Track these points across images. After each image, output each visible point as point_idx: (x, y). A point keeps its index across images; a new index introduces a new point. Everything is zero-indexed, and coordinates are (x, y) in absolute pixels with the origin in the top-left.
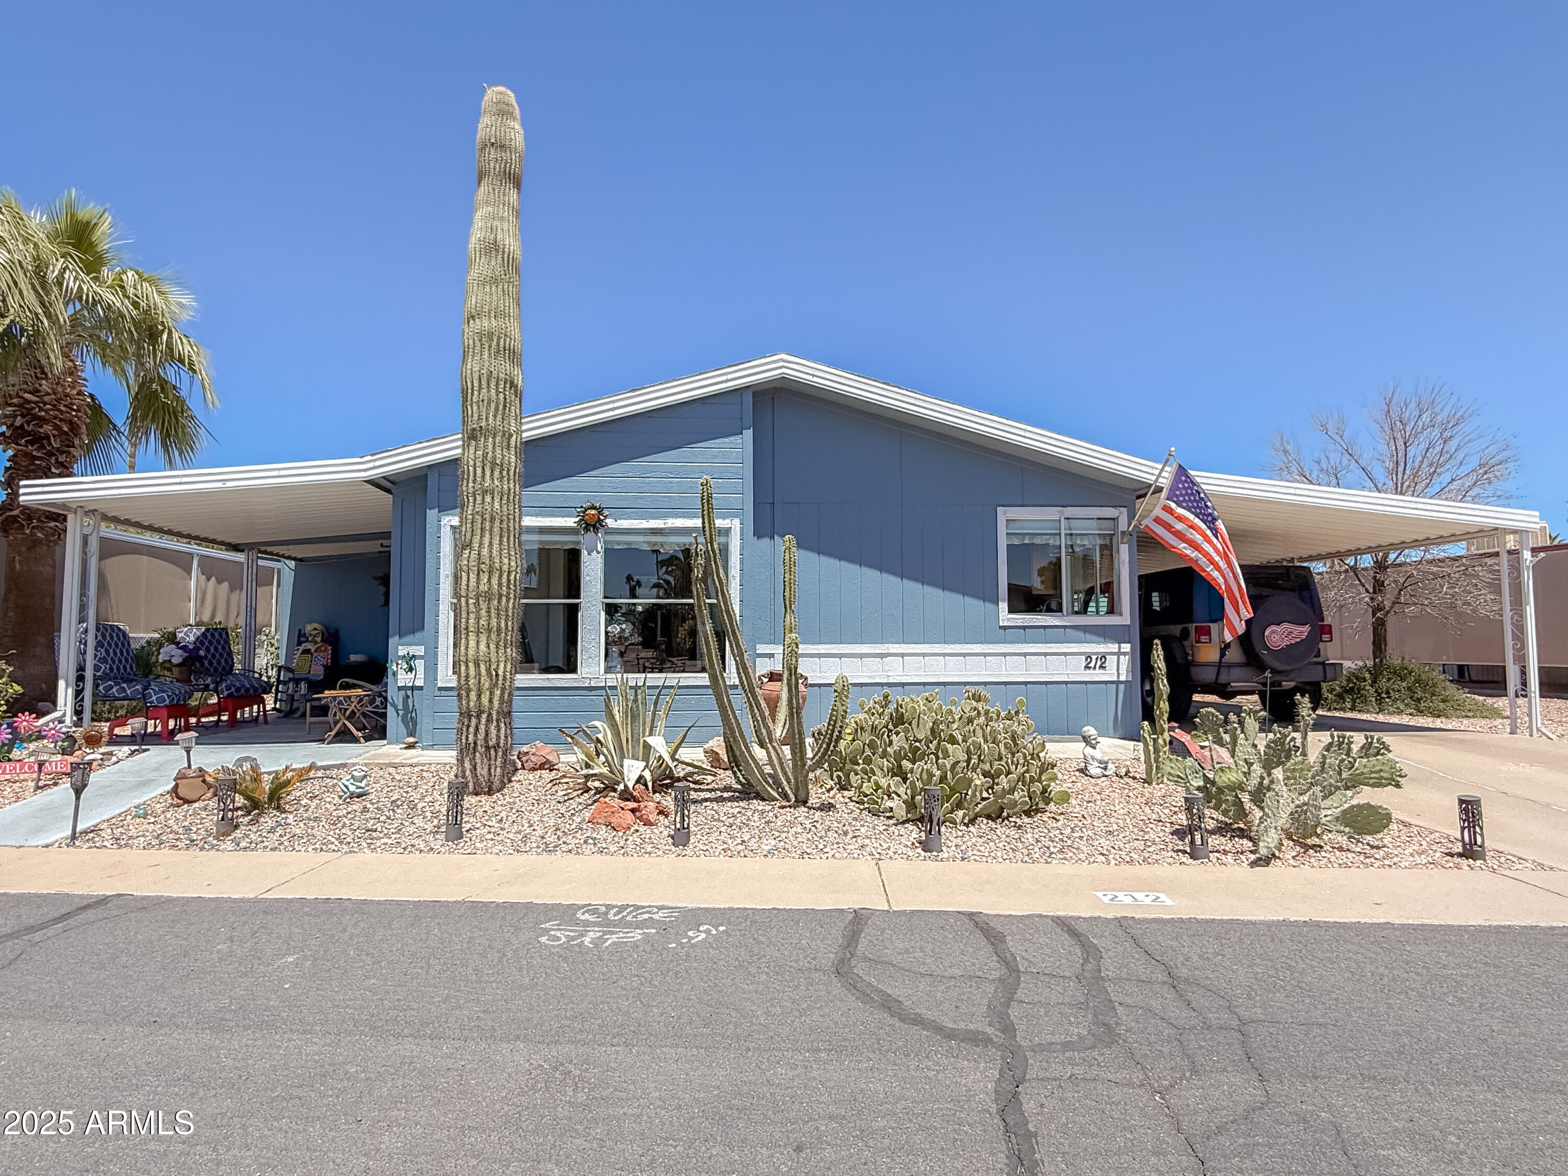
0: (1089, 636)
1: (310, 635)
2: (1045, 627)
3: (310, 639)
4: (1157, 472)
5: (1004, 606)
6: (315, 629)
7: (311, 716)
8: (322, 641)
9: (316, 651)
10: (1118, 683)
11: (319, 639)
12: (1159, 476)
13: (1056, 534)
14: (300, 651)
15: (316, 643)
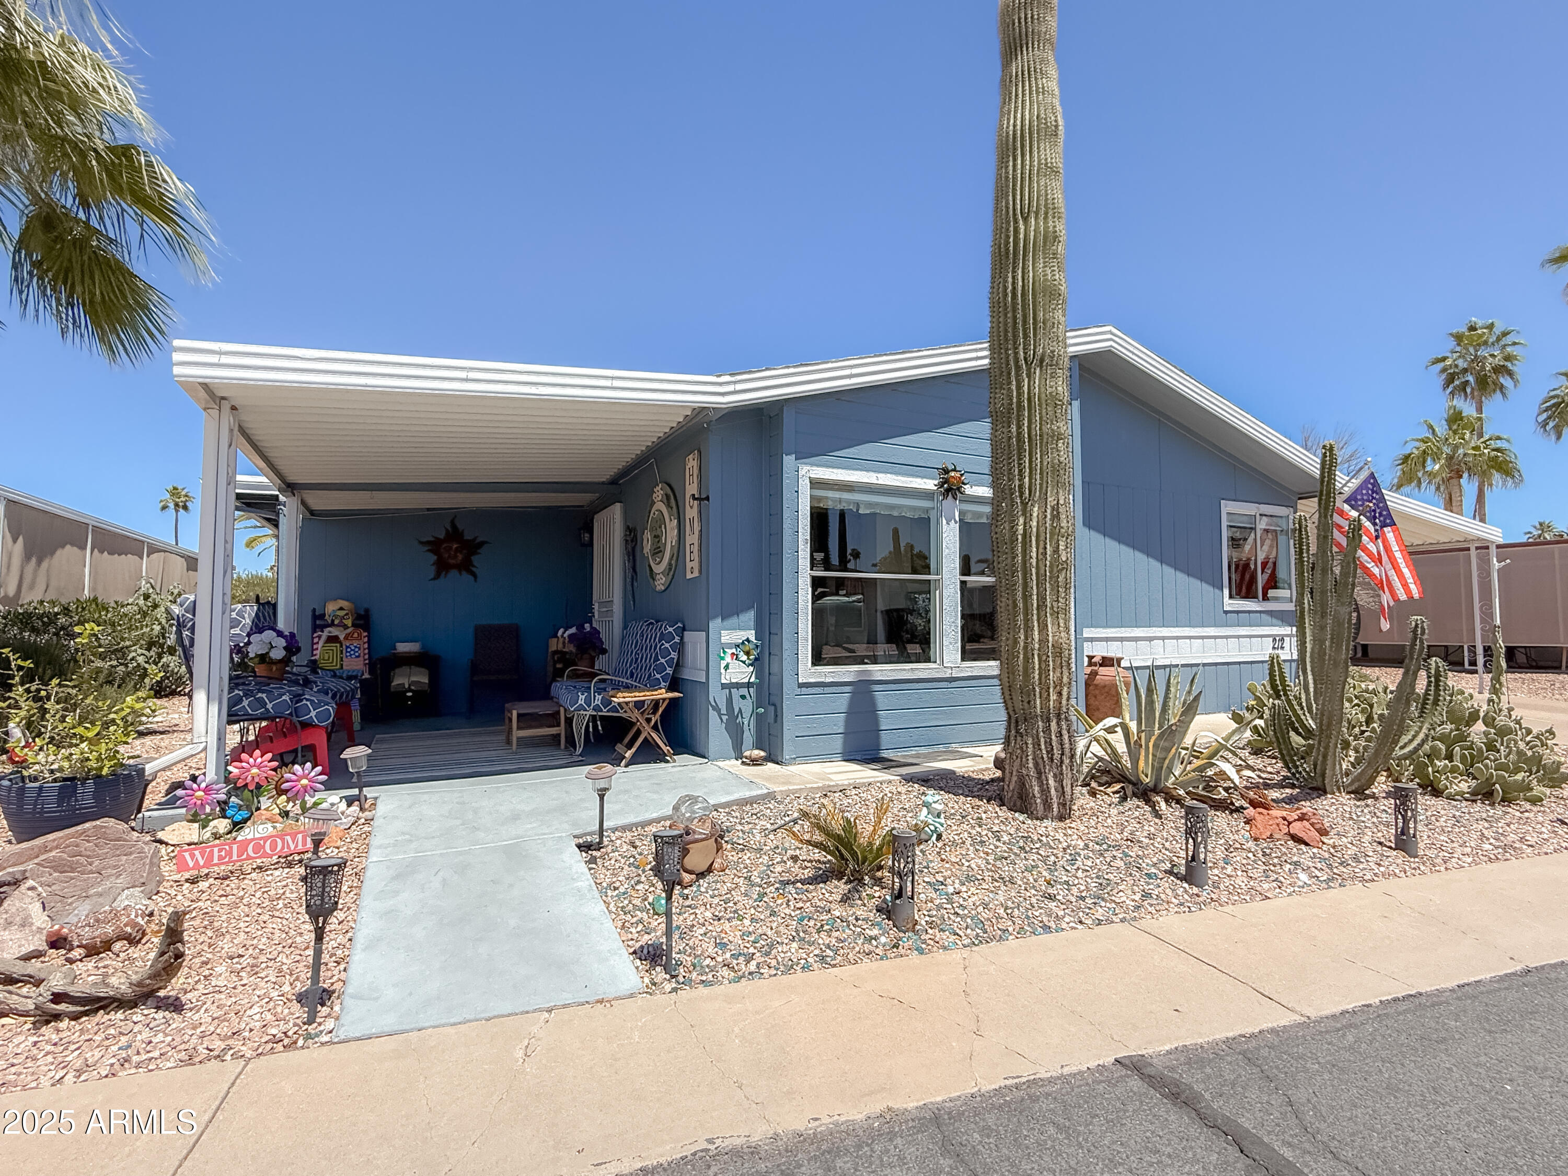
0: (1275, 621)
1: (336, 616)
2: (1249, 612)
3: (336, 622)
4: (1344, 482)
5: (1226, 592)
6: (341, 609)
7: (519, 728)
8: (353, 625)
9: (346, 638)
10: (1291, 661)
11: (349, 622)
12: (1345, 485)
13: (1251, 528)
14: (324, 638)
15: (346, 627)
